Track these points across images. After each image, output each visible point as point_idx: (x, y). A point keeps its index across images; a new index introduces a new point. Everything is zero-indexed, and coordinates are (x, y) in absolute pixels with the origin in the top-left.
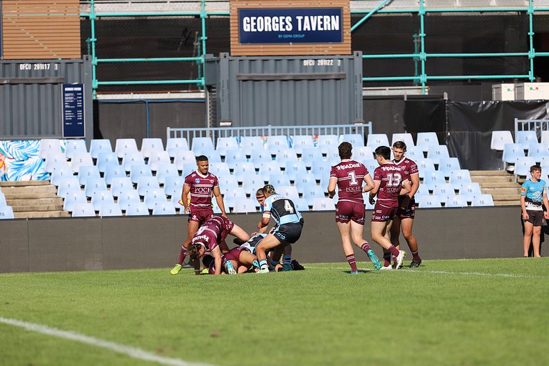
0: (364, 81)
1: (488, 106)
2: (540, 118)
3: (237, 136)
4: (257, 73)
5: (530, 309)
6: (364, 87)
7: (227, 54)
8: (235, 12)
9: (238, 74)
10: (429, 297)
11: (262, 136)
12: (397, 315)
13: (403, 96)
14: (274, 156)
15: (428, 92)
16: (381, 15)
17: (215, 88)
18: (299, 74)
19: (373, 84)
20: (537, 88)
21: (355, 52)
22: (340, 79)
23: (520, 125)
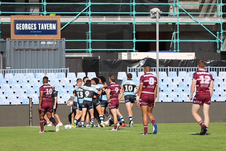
0: (66, 51)
1: (117, 61)
2: (137, 67)
3: (13, 73)
4: (22, 47)
5: (134, 145)
6: (66, 53)
7: (9, 39)
8: (13, 22)
9: (14, 47)
10: (92, 140)
11: (23, 73)
12: (79, 147)
13: (82, 57)
14: (28, 81)
15: (92, 55)
16: (73, 24)
17: (4, 53)
18: (39, 47)
19: (69, 52)
20: (136, 55)
21: (62, 39)
22: (56, 50)
23: (129, 69)
